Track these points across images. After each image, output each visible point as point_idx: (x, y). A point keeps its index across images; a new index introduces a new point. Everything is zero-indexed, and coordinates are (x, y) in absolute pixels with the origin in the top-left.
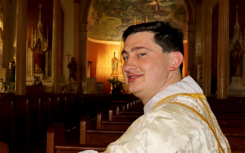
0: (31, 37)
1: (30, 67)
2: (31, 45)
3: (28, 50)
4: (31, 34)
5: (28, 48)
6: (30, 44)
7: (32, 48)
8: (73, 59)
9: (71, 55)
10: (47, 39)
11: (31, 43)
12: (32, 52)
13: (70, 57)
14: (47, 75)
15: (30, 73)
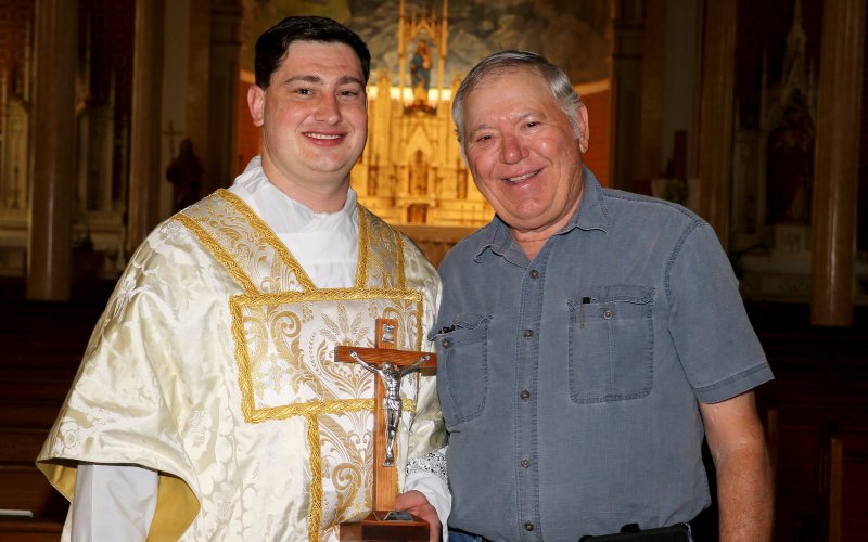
0: (22, 56)
1: (17, 170)
2: (22, 86)
3: (8, 106)
4: (23, 47)
5: (8, 100)
6: (19, 82)
7: (26, 97)
8: (187, 147)
9: (180, 133)
10: (88, 68)
11: (22, 78)
12: (25, 117)
13: (178, 140)
14: (84, 205)
15: (16, 194)
